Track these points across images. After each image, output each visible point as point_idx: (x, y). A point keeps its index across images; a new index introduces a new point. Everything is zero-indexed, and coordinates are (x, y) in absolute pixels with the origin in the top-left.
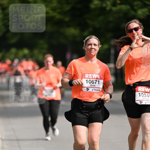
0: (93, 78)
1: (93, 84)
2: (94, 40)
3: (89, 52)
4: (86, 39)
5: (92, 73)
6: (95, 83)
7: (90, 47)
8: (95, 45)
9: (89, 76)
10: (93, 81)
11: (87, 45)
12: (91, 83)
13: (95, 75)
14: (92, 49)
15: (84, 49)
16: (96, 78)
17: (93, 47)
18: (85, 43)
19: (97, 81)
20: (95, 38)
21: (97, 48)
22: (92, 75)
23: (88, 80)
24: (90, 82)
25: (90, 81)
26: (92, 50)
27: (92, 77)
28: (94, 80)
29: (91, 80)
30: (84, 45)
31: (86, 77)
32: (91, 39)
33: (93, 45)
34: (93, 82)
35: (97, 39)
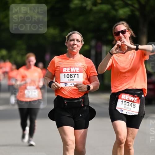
0: (71, 72)
1: (71, 79)
2: (77, 36)
3: (71, 48)
4: (69, 34)
5: (70, 67)
6: (74, 77)
7: (72, 42)
8: (78, 41)
9: (67, 70)
10: (71, 75)
11: (69, 41)
12: (70, 78)
13: (73, 68)
14: (74, 44)
15: (66, 45)
16: (74, 71)
17: (76, 42)
18: (67, 39)
19: (75, 74)
20: (78, 34)
21: (80, 44)
22: (70, 69)
23: (66, 74)
24: (68, 77)
25: (68, 75)
26: (74, 46)
27: (70, 70)
28: (73, 74)
29: (70, 74)
30: (66, 41)
31: (64, 72)
32: (73, 35)
33: (76, 41)
34: (71, 77)
35: (80, 35)
